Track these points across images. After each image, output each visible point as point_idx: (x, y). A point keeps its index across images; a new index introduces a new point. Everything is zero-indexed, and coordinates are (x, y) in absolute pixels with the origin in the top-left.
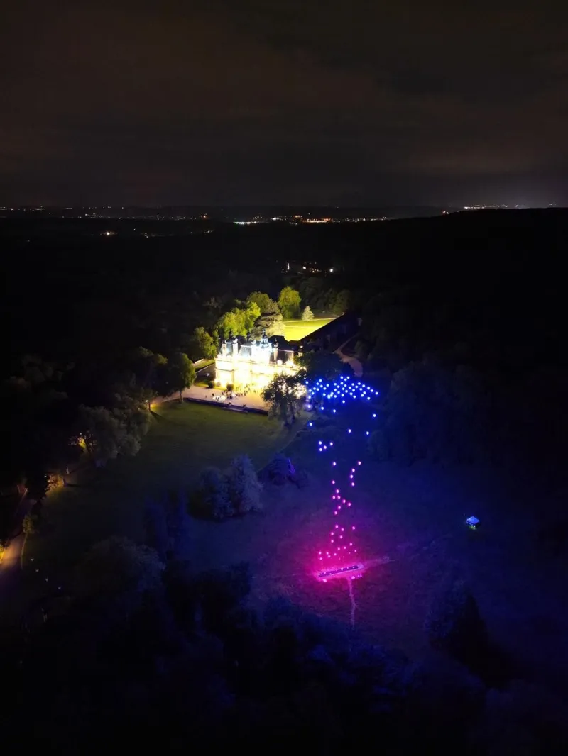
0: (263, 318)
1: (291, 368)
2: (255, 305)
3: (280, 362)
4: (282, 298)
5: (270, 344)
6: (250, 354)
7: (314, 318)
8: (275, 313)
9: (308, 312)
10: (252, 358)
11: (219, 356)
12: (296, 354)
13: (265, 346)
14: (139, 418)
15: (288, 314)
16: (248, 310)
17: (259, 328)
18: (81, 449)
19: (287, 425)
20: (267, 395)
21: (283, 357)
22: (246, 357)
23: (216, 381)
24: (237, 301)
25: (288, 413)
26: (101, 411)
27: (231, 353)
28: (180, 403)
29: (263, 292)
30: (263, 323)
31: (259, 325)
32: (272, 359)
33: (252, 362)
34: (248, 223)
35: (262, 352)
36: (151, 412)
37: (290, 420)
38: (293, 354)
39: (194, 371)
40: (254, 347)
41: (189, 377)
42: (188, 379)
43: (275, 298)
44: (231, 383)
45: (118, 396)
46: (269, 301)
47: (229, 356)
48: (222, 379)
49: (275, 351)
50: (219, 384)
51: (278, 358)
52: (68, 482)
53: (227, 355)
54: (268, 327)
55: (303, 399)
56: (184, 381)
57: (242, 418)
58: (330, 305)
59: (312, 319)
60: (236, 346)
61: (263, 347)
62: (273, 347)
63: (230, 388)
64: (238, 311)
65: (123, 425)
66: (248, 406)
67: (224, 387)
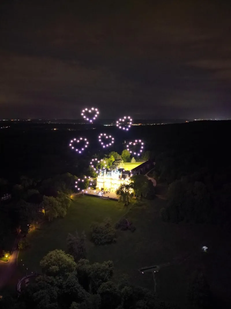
0: (116, 161)
1: (127, 181)
2: (112, 156)
3: (123, 179)
4: (123, 154)
5: (119, 172)
6: (111, 176)
7: (136, 162)
8: (120, 159)
9: (133, 160)
10: (112, 177)
11: (98, 176)
12: (129, 176)
14: (66, 201)
15: (125, 160)
16: (110, 158)
17: (114, 165)
18: (43, 213)
19: (126, 205)
20: (118, 192)
21: (124, 177)
22: (109, 177)
23: (97, 187)
24: (105, 155)
25: (126, 200)
26: (52, 198)
27: (103, 175)
28: (82, 195)
29: (115, 152)
30: (116, 163)
31: (114, 164)
32: (120, 177)
33: (111, 179)
34: (109, 125)
35: (116, 175)
36: (71, 199)
37: (127, 203)
38: (128, 176)
39: (88, 182)
40: (112, 173)
41: (87, 184)
42: (86, 185)
43: (120, 154)
44: (103, 187)
45: (58, 192)
46: (118, 155)
47: (102, 177)
48: (99, 186)
49: (121, 174)
50: (98, 188)
51: (122, 177)
52: (37, 227)
53: (102, 176)
54: (118, 165)
55: (132, 194)
56: (84, 186)
57: (107, 202)
58: (142, 157)
59: (135, 162)
60: (105, 172)
61: (116, 173)
62: (120, 173)
63: (102, 189)
64: (106, 159)
65: (60, 204)
66: (110, 197)
67: (100, 189)
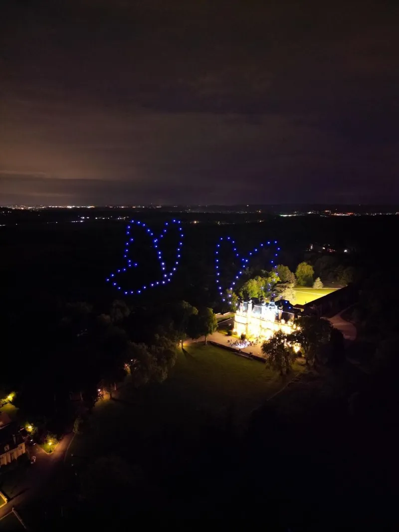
0: (278, 285)
1: (290, 327)
2: (275, 274)
3: (283, 321)
4: (298, 270)
5: (276, 307)
6: (261, 313)
7: (323, 287)
8: (287, 282)
9: (318, 283)
10: (262, 315)
11: (237, 311)
12: (296, 316)
13: (272, 307)
15: (302, 282)
16: (270, 278)
17: (274, 292)
18: (125, 372)
19: (281, 374)
20: (266, 347)
21: (285, 317)
22: (257, 314)
23: (234, 330)
24: (262, 270)
25: (283, 364)
26: (143, 347)
27: (246, 311)
28: (205, 344)
29: (286, 265)
30: (278, 288)
31: (275, 290)
32: (277, 318)
33: (262, 319)
34: (290, 215)
35: (270, 312)
36: (183, 349)
37: (284, 371)
38: (293, 316)
39: (216, 321)
40: (264, 307)
41: (212, 326)
42: (211, 327)
43: (293, 269)
44: (244, 333)
45: (157, 336)
46: (288, 272)
47: (245, 313)
48: (238, 330)
49: (280, 312)
50: (236, 333)
51: (282, 318)
53: (244, 311)
54: (281, 292)
55: (299, 353)
56: (207, 329)
57: (246, 363)
58: (338, 278)
59: (321, 288)
60: (250, 305)
61: (270, 308)
62: (278, 308)
63: (243, 337)
64: (260, 278)
66: (253, 354)
67: (239, 335)
